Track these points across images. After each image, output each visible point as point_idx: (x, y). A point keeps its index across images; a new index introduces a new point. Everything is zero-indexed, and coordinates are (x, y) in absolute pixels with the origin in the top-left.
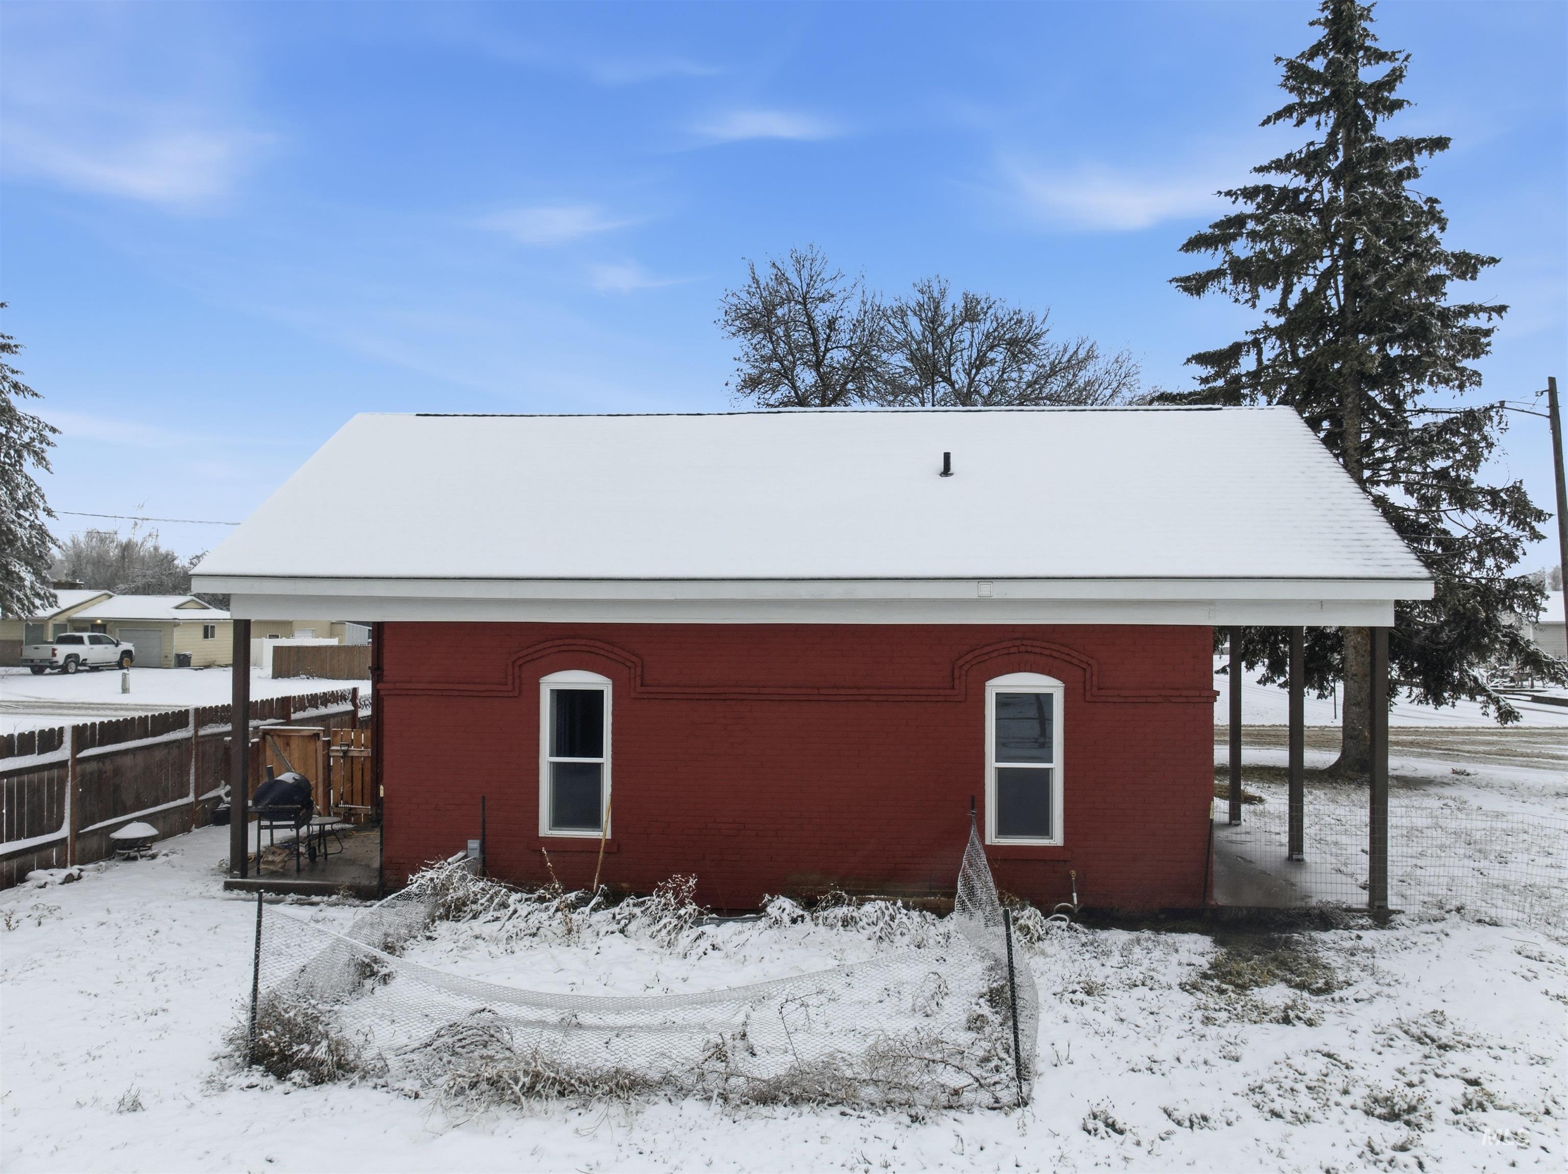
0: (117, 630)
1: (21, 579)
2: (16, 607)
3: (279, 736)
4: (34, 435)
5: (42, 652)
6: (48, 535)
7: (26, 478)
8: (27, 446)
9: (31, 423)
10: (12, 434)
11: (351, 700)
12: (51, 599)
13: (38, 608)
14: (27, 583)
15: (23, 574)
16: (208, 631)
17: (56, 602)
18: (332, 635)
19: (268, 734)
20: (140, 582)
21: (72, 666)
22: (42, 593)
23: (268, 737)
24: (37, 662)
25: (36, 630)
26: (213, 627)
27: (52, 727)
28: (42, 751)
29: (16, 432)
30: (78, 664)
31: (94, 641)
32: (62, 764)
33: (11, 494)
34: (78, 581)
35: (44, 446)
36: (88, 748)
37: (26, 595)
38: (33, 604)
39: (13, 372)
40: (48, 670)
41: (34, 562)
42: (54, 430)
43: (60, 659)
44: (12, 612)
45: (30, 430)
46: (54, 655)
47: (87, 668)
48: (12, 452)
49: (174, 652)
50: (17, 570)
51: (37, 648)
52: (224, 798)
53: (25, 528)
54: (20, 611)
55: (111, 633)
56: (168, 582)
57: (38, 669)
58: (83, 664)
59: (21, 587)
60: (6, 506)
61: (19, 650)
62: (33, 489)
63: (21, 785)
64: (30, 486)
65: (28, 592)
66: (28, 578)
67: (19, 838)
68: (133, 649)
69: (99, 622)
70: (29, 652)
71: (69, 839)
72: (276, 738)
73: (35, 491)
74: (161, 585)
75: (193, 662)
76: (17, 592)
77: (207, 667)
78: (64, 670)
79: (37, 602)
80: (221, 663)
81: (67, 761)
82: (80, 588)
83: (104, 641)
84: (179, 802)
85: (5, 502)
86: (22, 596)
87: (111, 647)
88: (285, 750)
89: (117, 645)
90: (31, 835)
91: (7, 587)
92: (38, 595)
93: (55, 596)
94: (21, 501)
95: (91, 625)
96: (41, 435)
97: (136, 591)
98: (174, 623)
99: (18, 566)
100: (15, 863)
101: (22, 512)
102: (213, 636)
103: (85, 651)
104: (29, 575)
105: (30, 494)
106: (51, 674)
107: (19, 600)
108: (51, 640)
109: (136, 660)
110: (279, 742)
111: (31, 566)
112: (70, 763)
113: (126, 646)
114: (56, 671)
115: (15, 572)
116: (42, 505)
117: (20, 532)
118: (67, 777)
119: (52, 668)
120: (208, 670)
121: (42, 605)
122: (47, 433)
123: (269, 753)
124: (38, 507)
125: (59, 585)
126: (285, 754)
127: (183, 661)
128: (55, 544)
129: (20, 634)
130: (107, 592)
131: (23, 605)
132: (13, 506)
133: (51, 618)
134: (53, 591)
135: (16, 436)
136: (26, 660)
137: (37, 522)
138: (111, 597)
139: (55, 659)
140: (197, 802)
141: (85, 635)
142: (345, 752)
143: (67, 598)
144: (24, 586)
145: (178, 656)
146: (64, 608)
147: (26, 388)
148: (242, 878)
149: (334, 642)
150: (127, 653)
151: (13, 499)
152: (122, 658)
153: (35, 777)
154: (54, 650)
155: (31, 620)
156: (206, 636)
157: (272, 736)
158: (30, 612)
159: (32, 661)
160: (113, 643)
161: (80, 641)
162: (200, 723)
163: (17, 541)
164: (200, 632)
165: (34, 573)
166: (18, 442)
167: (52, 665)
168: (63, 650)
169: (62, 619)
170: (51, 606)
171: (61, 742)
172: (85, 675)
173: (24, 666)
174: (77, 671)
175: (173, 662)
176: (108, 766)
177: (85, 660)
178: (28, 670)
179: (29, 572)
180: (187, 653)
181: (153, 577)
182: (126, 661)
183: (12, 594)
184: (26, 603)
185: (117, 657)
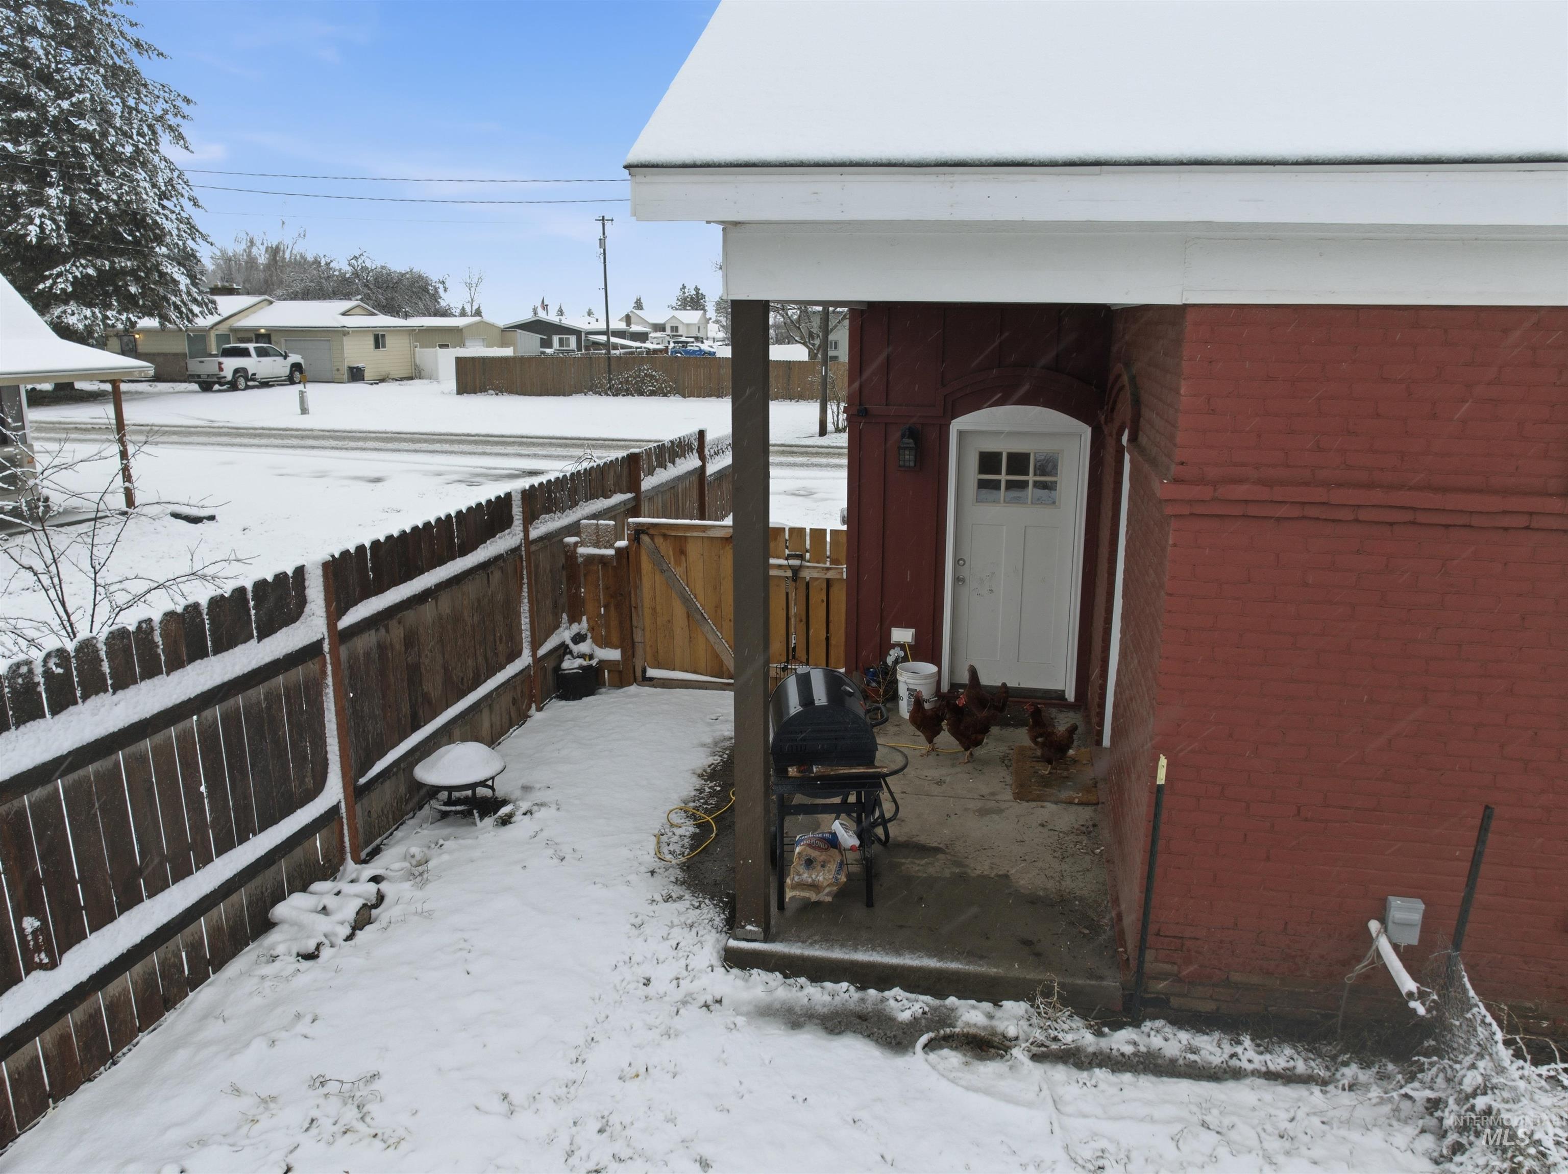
0: (283, 340)
1: (176, 282)
2: (173, 315)
3: (665, 536)
4: (166, 106)
5: (208, 367)
6: (197, 231)
7: (166, 161)
8: (160, 119)
9: (162, 92)
10: (142, 106)
11: (698, 451)
12: (210, 305)
13: (197, 316)
14: (182, 287)
15: (176, 276)
16: (379, 341)
17: (216, 309)
18: (503, 344)
19: (644, 532)
20: (298, 287)
21: (242, 382)
22: (199, 298)
23: (645, 539)
24: (204, 378)
25: (198, 339)
26: (383, 336)
27: (279, 569)
28: (266, 631)
29: (146, 104)
30: (247, 379)
31: (262, 353)
32: (312, 651)
33: (151, 179)
34: (235, 286)
35: (179, 120)
36: (355, 603)
37: (182, 301)
38: (191, 311)
39: (132, 25)
40: (217, 387)
41: (187, 263)
42: (187, 101)
43: (228, 374)
44: (170, 322)
45: (161, 101)
46: (221, 369)
47: (256, 383)
48: (146, 129)
49: (346, 365)
50: (169, 272)
51: (202, 362)
52: (572, 646)
53: (171, 221)
54: (178, 321)
55: (277, 343)
56: (329, 286)
57: (206, 386)
58: (254, 380)
59: (177, 292)
60: (147, 194)
61: (183, 364)
62: (176, 174)
63: (230, 720)
64: (172, 171)
65: (185, 297)
66: (184, 281)
67: (243, 839)
68: (302, 361)
69: (263, 331)
70: (195, 366)
71: (343, 805)
72: (659, 541)
73: (178, 177)
74: (321, 289)
75: (367, 375)
76: (173, 298)
77: (383, 381)
78: (233, 386)
79: (196, 309)
80: (396, 377)
81: (320, 643)
82: (238, 294)
83: (271, 352)
84: (511, 670)
85: (145, 188)
86: (179, 303)
87: (279, 359)
88: (678, 563)
89: (285, 357)
90: (269, 820)
91: (161, 291)
92: (195, 301)
93: (214, 302)
94: (163, 188)
95: (258, 336)
96: (174, 106)
97: (294, 297)
98: (343, 332)
99: (169, 267)
100: (242, 896)
101: (165, 202)
102: (384, 346)
103: (252, 364)
104: (183, 277)
105: (171, 179)
106: (220, 391)
107: (177, 307)
108: (214, 352)
109: (307, 374)
110: (666, 548)
111: (184, 266)
112: (326, 647)
113: (295, 358)
114: (225, 387)
115: (167, 273)
116: (186, 195)
117: (167, 225)
118: (324, 673)
119: (221, 384)
120: (383, 384)
121: (201, 313)
122: (179, 103)
123: (646, 565)
124: (182, 196)
125: (216, 291)
126: (679, 571)
127: (356, 375)
128: (206, 240)
129: (181, 346)
130: (266, 297)
131: (181, 313)
132: (155, 194)
133: (212, 327)
134: (211, 297)
135: (146, 108)
136: (192, 376)
137: (184, 215)
138: (271, 303)
139: (222, 374)
140: (537, 661)
141: (251, 346)
142: (796, 570)
143: (227, 305)
144: (180, 291)
145: (351, 369)
146: (225, 315)
147: (150, 46)
148: (765, 940)
149: (508, 352)
150: (296, 367)
151: (154, 186)
152: (292, 373)
153: (259, 692)
154: (220, 364)
155: (192, 331)
156: (377, 346)
157: (652, 537)
158: (190, 321)
159: (199, 376)
160: (281, 355)
161: (245, 353)
162: (530, 518)
163: (165, 235)
164: (371, 341)
165: (188, 276)
166: (150, 116)
167: (221, 381)
168: (231, 364)
169: (223, 329)
170: (212, 314)
171: (302, 602)
172: (256, 391)
173: (190, 382)
174: (247, 387)
175: (346, 376)
176: (397, 633)
177: (254, 374)
178: (195, 387)
179: (183, 273)
180: (360, 365)
181: (312, 281)
182: (296, 376)
183: (168, 301)
184: (184, 311)
185: (287, 371)
